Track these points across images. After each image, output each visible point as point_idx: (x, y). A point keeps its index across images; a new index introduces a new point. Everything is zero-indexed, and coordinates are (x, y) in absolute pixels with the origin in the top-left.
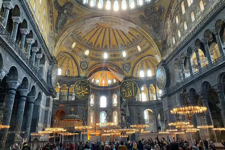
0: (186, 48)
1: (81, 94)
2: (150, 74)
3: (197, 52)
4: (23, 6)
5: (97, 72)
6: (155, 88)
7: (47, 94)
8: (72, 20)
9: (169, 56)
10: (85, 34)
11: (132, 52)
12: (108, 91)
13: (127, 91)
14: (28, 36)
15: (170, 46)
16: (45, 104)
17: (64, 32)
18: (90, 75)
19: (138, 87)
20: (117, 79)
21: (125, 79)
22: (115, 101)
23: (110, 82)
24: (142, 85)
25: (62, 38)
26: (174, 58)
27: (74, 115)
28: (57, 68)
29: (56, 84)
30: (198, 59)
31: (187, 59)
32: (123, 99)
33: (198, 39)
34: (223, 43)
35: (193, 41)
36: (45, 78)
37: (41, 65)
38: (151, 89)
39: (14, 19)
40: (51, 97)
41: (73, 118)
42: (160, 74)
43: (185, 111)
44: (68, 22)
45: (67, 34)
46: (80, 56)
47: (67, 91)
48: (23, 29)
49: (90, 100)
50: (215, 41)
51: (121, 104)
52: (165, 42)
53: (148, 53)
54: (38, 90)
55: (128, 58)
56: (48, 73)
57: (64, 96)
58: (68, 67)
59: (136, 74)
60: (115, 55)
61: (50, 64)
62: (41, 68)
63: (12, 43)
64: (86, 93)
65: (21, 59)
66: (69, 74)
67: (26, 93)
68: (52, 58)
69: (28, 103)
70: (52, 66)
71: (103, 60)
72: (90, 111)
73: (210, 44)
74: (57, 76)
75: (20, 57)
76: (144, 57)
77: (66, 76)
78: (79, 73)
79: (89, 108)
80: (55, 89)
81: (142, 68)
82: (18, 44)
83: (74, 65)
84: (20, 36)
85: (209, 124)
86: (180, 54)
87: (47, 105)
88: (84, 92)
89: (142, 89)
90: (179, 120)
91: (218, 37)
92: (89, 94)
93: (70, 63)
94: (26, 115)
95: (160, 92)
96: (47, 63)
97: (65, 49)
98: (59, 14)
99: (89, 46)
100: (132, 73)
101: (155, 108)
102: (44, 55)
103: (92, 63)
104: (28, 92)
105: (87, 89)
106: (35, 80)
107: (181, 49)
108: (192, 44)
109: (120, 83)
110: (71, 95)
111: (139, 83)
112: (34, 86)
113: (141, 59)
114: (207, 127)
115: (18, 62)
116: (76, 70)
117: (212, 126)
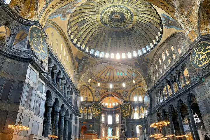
0: (161, 83)
1: (96, 114)
2: (141, 99)
3: (167, 86)
4: (58, 64)
5: (106, 98)
6: (144, 109)
7: (76, 115)
8: (88, 66)
9: (152, 88)
10: (97, 73)
11: (129, 84)
12: (113, 111)
13: (125, 111)
14: (62, 79)
15: (152, 82)
16: (75, 122)
17: (83, 73)
18: (101, 100)
19: (133, 108)
20: (119, 103)
21: (124, 102)
22: (118, 120)
23: (114, 105)
24: (136, 107)
25: (82, 77)
26: (155, 89)
27: (92, 130)
28: (80, 96)
29: (80, 107)
30: (167, 91)
31: (161, 90)
32: (123, 118)
33: (167, 79)
34: (179, 82)
35: (165, 80)
36: (73, 103)
37: (71, 96)
38: (141, 110)
39: (54, 71)
40: (78, 117)
41: (91, 133)
42: (147, 100)
43: (158, 125)
44: (85, 67)
45: (85, 74)
46: (94, 87)
47: (86, 112)
48: (59, 76)
49: (102, 119)
50: (175, 81)
51: (121, 121)
52: (149, 79)
53: (140, 85)
54: (70, 112)
55: (127, 88)
56: (75, 100)
57: (85, 115)
58: (86, 95)
59: (132, 99)
60: (117, 86)
61: (76, 94)
62: (71, 97)
63: (54, 85)
64: (99, 113)
65: (60, 93)
66: (87, 99)
67: (64, 114)
68: (77, 90)
69: (65, 121)
70: (77, 95)
71: (110, 89)
72: (102, 127)
73: (173, 82)
74: (80, 102)
75: (59, 92)
76: (137, 87)
77: (85, 101)
78: (94, 99)
79: (101, 125)
80: (80, 111)
81: (136, 95)
82: (58, 84)
83: (90, 93)
84: (58, 80)
85: (173, 133)
86: (158, 87)
87: (76, 122)
88: (98, 112)
89: (136, 109)
90: (156, 133)
91: (177, 79)
92: (101, 114)
93: (88, 92)
94: (65, 129)
95: (146, 112)
96: (74, 94)
97: (84, 84)
98: (79, 64)
99: (100, 80)
100: (129, 98)
101: (143, 124)
102: (72, 89)
103: (102, 91)
104: (65, 113)
105: (99, 110)
106: (68, 105)
107: (159, 84)
108: (164, 82)
109: (121, 105)
110: (90, 115)
111: (134, 105)
112: (67, 109)
113: (135, 89)
114: (171, 136)
115: (58, 95)
116: (91, 97)
117: (174, 135)
